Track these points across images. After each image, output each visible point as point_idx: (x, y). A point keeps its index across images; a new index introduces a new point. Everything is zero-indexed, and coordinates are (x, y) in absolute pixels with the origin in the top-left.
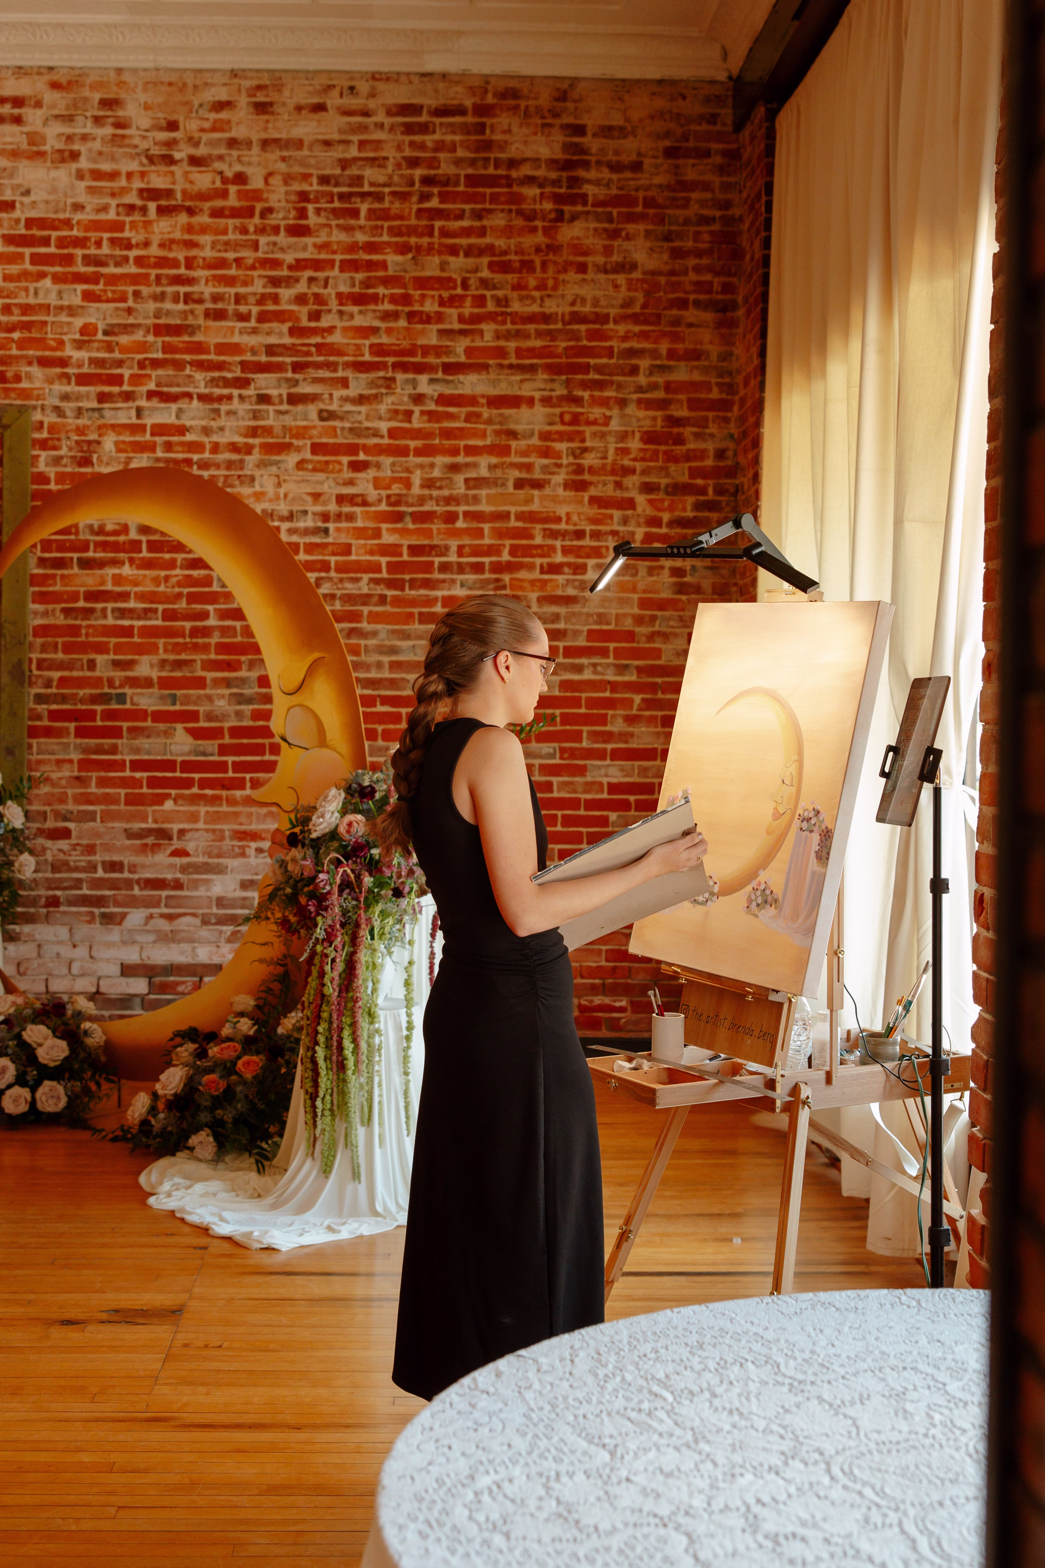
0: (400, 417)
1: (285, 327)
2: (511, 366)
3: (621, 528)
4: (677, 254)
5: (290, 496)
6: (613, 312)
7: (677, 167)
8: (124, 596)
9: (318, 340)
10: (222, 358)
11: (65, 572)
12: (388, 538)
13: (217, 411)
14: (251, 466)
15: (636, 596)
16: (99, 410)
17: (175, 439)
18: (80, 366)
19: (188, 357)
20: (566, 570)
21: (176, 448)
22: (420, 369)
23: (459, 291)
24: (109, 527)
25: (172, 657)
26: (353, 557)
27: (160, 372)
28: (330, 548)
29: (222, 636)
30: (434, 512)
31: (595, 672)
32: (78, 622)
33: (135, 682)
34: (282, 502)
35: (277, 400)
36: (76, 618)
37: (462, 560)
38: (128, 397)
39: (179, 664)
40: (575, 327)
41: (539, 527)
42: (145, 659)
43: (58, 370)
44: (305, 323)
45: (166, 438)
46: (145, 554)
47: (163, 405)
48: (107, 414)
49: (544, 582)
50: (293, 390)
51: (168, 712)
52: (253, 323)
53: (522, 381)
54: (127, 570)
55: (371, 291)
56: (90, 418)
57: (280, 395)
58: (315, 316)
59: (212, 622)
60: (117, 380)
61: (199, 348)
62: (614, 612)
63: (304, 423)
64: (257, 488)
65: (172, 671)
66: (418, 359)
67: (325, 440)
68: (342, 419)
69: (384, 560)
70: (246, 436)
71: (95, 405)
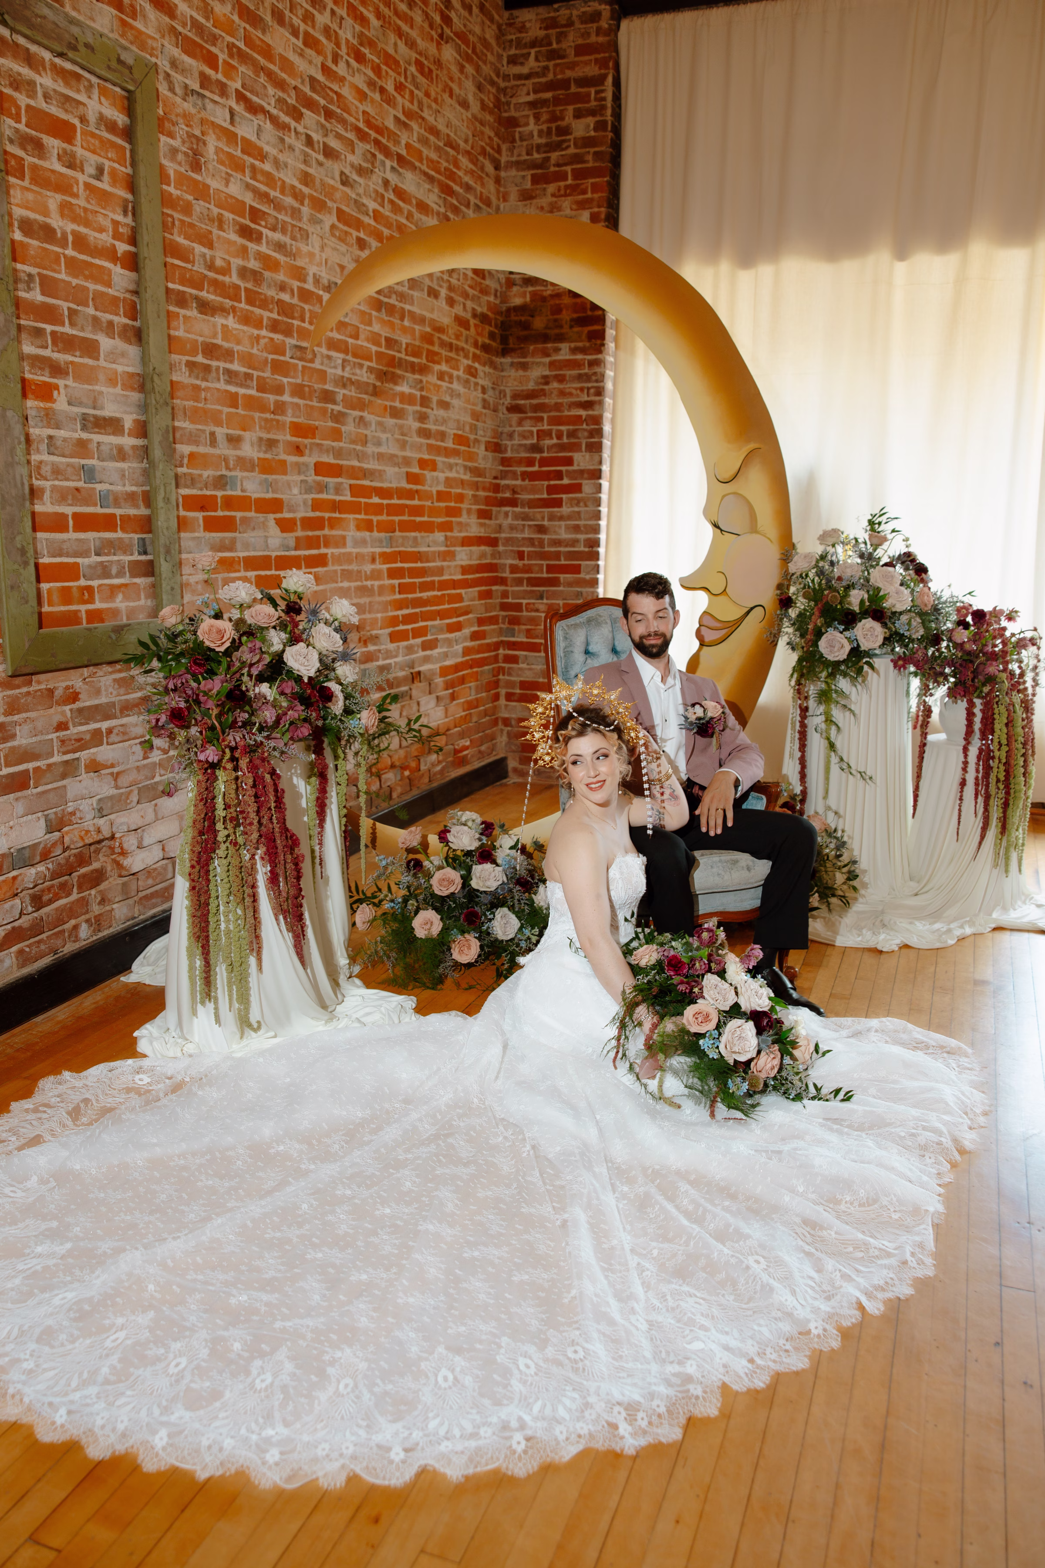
0: (379, 200)
1: (319, 60)
2: (425, 174)
3: (465, 346)
4: (484, 107)
5: (329, 263)
6: (462, 144)
7: (483, 22)
8: (228, 355)
9: (336, 87)
10: (284, 75)
11: (188, 313)
12: (376, 327)
13: (282, 140)
14: (305, 219)
15: (470, 407)
16: (203, 96)
17: (257, 163)
18: (184, 25)
19: (262, 61)
20: (447, 378)
21: (259, 177)
22: (387, 153)
23: (403, 80)
24: (219, 263)
25: (265, 436)
26: (359, 342)
27: (242, 69)
28: (349, 328)
29: (293, 416)
30: (394, 306)
31: (458, 472)
32: (198, 382)
33: (244, 464)
34: (324, 268)
35: (316, 146)
36: (197, 378)
37: (407, 358)
38: (223, 90)
39: (271, 444)
40: (448, 149)
41: (437, 335)
42: (247, 435)
43: (167, 19)
44: (330, 64)
45: (252, 160)
46: (243, 305)
47: (247, 115)
48: (210, 106)
49: (439, 387)
50: (325, 140)
51: (264, 499)
52: (300, 43)
53: (429, 190)
54: (231, 322)
55: (362, 49)
56: (195, 105)
57: (319, 142)
58: (336, 59)
59: (286, 398)
60: (211, 61)
61: (267, 52)
62: (462, 419)
63: (332, 182)
64: (310, 248)
65: (265, 452)
66: (384, 141)
67: (344, 208)
68: (352, 187)
69: (374, 348)
70: (301, 183)
71: (196, 86)
